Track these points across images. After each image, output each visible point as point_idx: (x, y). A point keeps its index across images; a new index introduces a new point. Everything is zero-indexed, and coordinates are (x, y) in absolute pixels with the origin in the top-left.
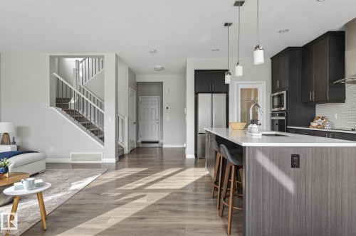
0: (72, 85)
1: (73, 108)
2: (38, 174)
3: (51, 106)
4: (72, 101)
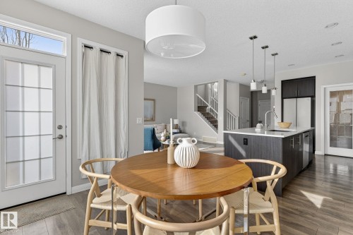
0: (208, 103)
3: (195, 111)
4: (208, 108)
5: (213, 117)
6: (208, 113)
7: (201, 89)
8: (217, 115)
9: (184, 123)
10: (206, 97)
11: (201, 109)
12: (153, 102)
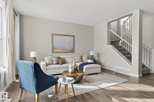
0: (121, 36)
1: (120, 45)
2: (97, 73)
3: (108, 44)
4: (120, 42)
5: (125, 50)
6: (121, 47)
7: (114, 24)
8: (130, 48)
9: (98, 55)
10: (118, 32)
11: (114, 43)
12: (72, 38)
